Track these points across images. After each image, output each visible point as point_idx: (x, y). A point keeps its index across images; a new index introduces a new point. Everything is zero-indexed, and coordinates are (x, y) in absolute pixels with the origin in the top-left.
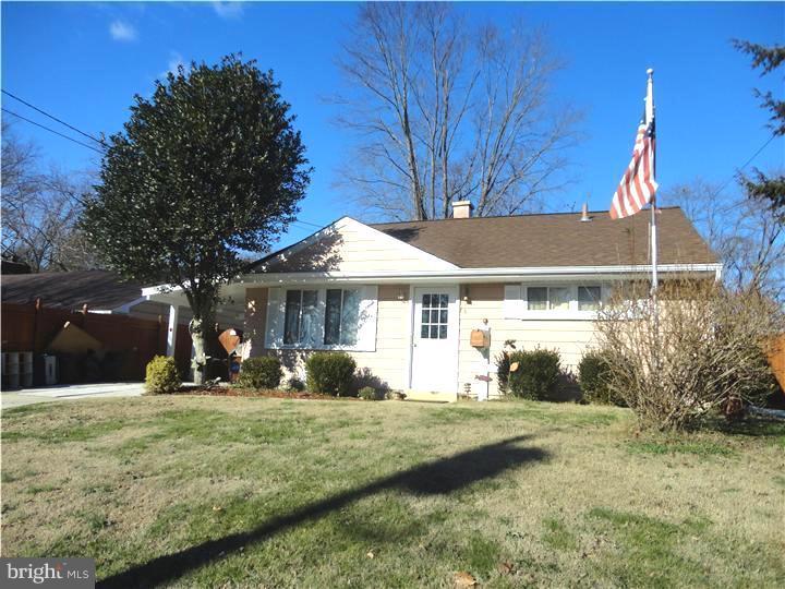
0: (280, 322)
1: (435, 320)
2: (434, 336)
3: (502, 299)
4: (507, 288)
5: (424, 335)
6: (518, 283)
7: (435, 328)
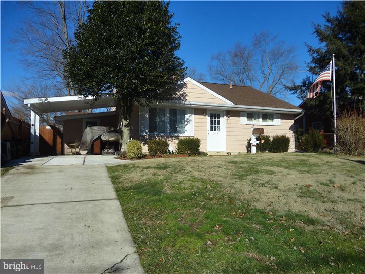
0: (147, 122)
1: (215, 124)
2: (215, 130)
3: (240, 117)
4: (241, 113)
5: (212, 130)
6: (244, 111)
7: (215, 127)
